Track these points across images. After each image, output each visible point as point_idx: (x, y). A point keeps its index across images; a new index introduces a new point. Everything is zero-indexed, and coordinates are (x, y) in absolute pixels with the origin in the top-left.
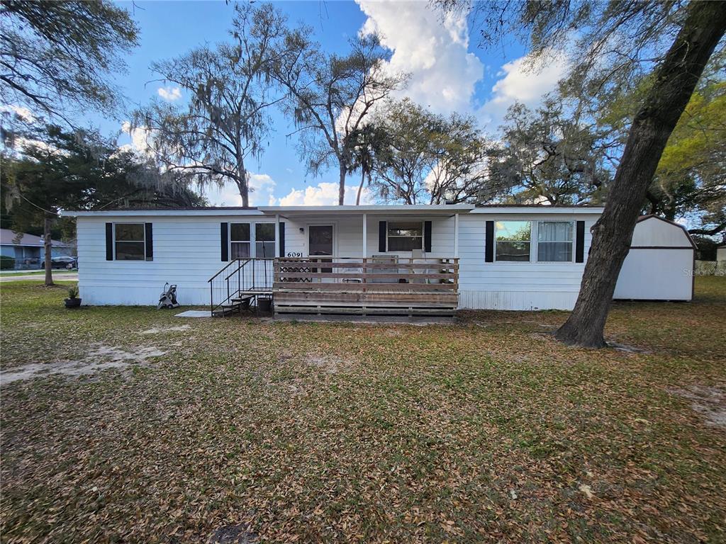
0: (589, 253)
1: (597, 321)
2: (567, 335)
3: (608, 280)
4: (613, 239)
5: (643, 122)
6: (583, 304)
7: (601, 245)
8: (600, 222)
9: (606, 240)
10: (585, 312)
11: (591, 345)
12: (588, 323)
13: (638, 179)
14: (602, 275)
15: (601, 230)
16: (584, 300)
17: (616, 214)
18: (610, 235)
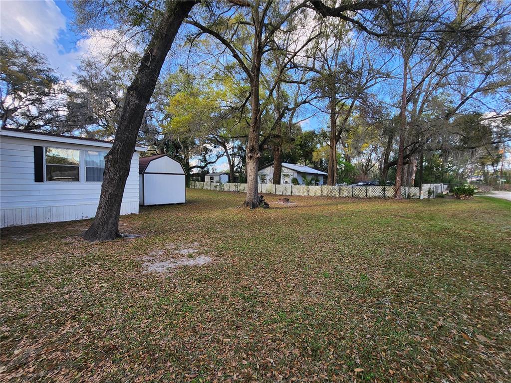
0: (104, 175)
1: (111, 222)
2: (91, 234)
3: (116, 193)
4: (117, 166)
5: (131, 92)
6: (101, 211)
7: (110, 170)
8: (110, 153)
9: (113, 166)
10: (102, 216)
11: (107, 239)
12: (104, 224)
13: (130, 128)
14: (111, 190)
15: (110, 159)
16: (101, 208)
17: (118, 149)
18: (116, 162)
